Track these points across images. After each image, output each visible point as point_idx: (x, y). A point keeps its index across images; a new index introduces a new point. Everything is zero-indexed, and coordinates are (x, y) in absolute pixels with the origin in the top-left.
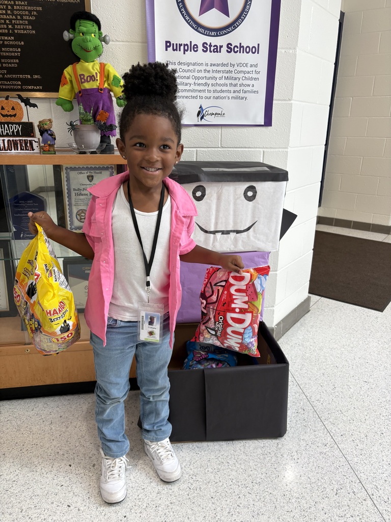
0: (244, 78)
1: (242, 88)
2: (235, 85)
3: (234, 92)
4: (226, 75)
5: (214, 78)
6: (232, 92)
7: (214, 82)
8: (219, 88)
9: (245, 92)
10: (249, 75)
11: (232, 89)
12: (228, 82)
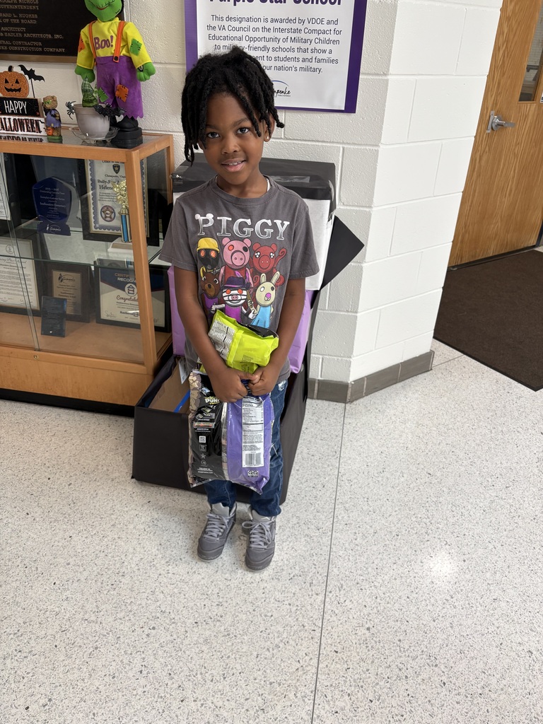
0: (317, 41)
1: (314, 55)
2: (306, 51)
3: (304, 60)
4: (293, 35)
5: (276, 40)
6: (301, 60)
7: (275, 45)
8: (282, 55)
9: (319, 61)
10: (325, 36)
11: (301, 55)
12: (295, 45)
